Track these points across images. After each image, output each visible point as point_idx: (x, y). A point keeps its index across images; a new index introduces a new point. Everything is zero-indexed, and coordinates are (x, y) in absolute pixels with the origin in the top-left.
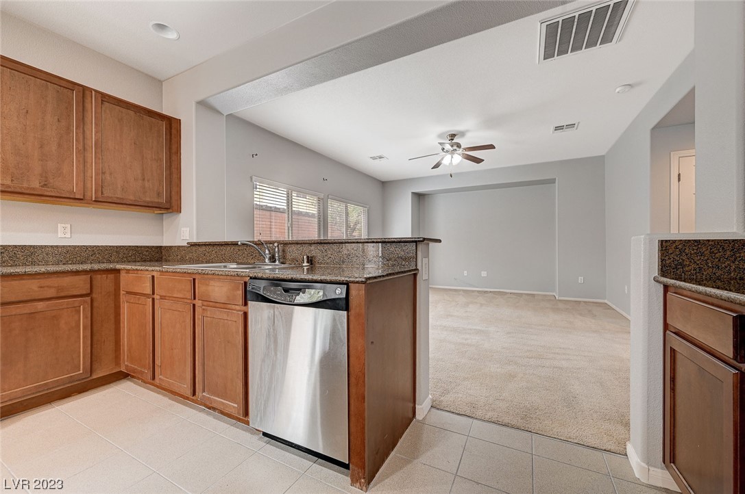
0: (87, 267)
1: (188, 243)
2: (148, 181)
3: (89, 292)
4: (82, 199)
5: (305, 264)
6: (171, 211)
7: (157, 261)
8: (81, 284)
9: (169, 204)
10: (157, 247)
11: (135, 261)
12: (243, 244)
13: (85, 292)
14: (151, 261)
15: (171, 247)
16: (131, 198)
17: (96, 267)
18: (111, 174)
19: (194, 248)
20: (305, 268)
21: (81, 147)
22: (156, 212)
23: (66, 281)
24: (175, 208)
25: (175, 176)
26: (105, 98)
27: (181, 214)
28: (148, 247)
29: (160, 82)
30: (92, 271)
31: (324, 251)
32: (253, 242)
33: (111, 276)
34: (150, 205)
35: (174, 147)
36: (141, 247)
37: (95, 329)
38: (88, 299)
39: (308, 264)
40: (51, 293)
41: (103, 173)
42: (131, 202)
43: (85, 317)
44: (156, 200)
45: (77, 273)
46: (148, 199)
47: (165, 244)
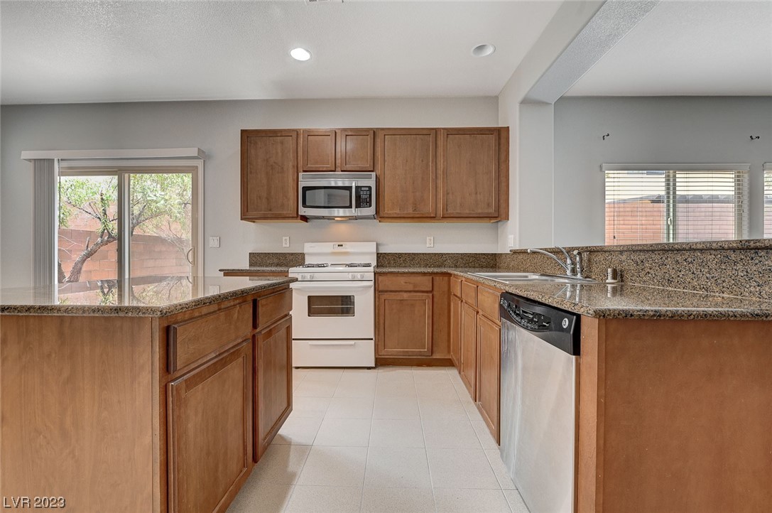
0: (430, 270)
1: (511, 251)
2: (480, 194)
3: (431, 289)
4: (434, 217)
5: (610, 280)
6: (499, 219)
7: (492, 267)
8: (425, 283)
9: (497, 213)
10: (492, 254)
11: (474, 267)
12: (534, 253)
13: (429, 290)
14: (486, 267)
15: (501, 254)
16: (466, 212)
17: (436, 270)
18: (453, 193)
19: (515, 256)
20: (609, 287)
21: (434, 178)
22: (492, 221)
23: (419, 279)
24: (503, 216)
25: (503, 184)
26: (451, 132)
27: (509, 222)
28: (484, 254)
29: (496, 98)
30: (433, 273)
31: (639, 263)
32: (546, 250)
33: (446, 278)
34: (481, 216)
35: (503, 157)
36: (479, 254)
37: (435, 319)
38: (431, 295)
39: (613, 281)
40: (410, 287)
41: (448, 194)
42: (466, 216)
43: (429, 309)
44: (486, 211)
45: (424, 274)
46: (480, 211)
47: (499, 251)
